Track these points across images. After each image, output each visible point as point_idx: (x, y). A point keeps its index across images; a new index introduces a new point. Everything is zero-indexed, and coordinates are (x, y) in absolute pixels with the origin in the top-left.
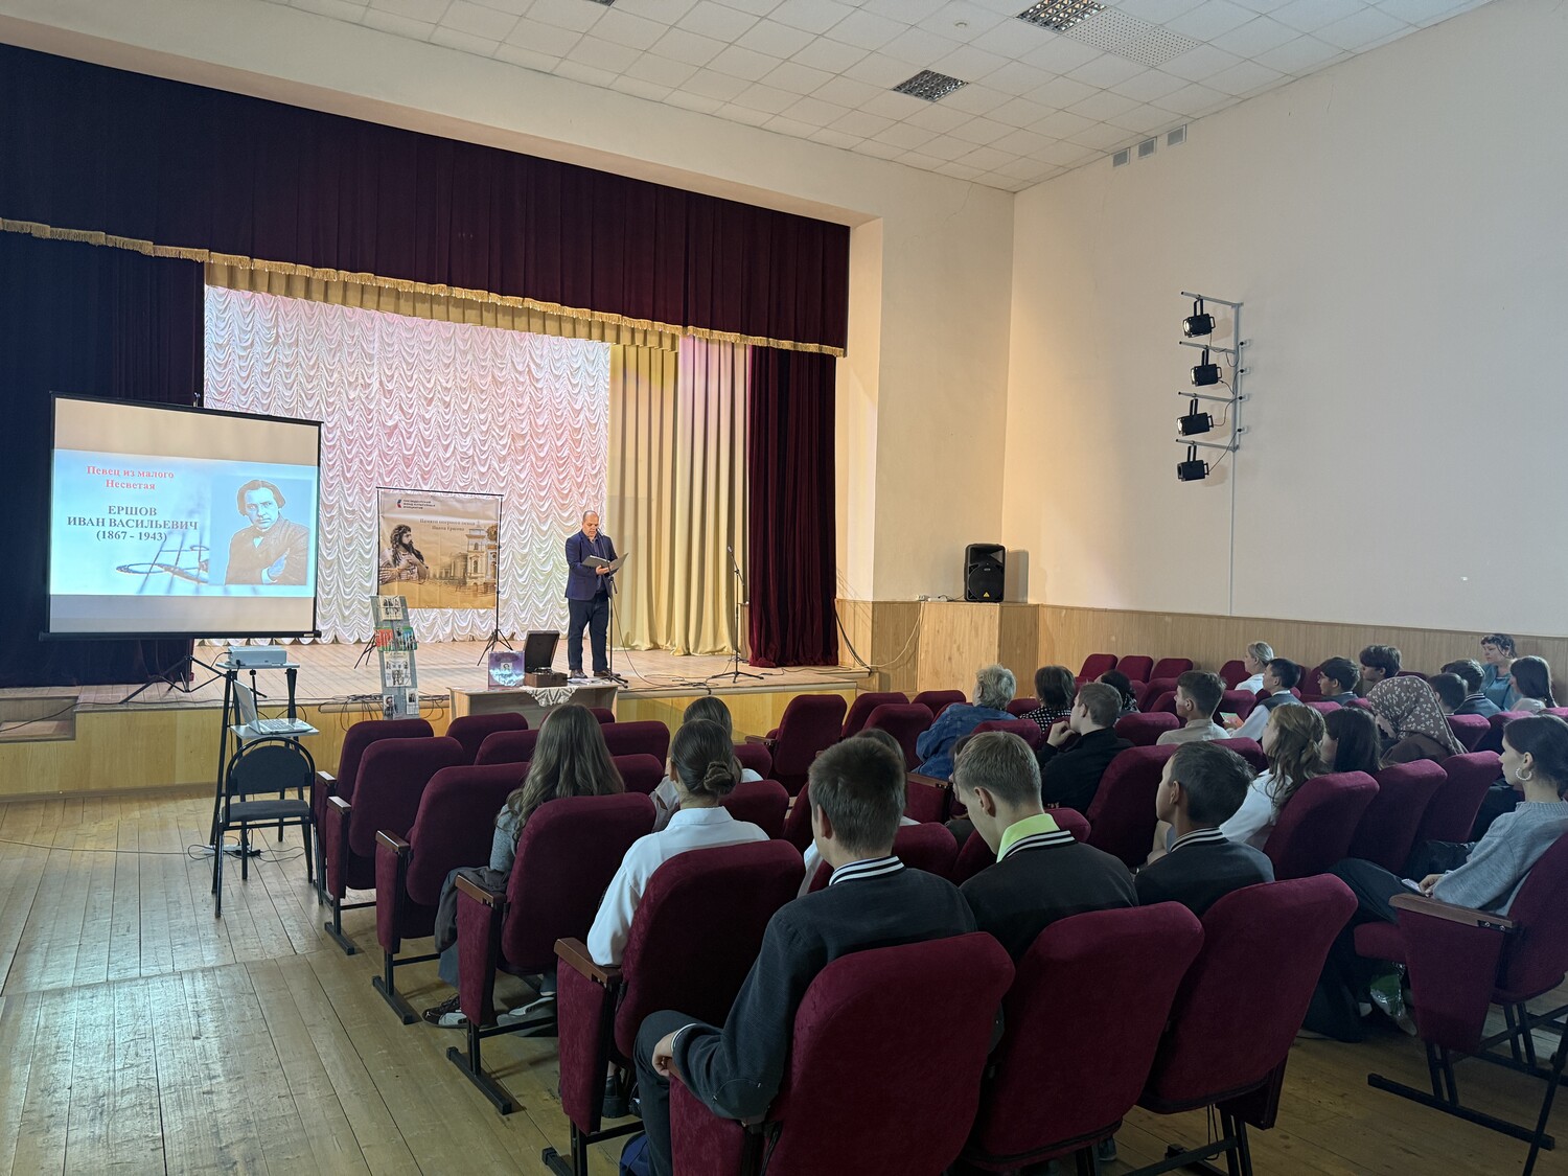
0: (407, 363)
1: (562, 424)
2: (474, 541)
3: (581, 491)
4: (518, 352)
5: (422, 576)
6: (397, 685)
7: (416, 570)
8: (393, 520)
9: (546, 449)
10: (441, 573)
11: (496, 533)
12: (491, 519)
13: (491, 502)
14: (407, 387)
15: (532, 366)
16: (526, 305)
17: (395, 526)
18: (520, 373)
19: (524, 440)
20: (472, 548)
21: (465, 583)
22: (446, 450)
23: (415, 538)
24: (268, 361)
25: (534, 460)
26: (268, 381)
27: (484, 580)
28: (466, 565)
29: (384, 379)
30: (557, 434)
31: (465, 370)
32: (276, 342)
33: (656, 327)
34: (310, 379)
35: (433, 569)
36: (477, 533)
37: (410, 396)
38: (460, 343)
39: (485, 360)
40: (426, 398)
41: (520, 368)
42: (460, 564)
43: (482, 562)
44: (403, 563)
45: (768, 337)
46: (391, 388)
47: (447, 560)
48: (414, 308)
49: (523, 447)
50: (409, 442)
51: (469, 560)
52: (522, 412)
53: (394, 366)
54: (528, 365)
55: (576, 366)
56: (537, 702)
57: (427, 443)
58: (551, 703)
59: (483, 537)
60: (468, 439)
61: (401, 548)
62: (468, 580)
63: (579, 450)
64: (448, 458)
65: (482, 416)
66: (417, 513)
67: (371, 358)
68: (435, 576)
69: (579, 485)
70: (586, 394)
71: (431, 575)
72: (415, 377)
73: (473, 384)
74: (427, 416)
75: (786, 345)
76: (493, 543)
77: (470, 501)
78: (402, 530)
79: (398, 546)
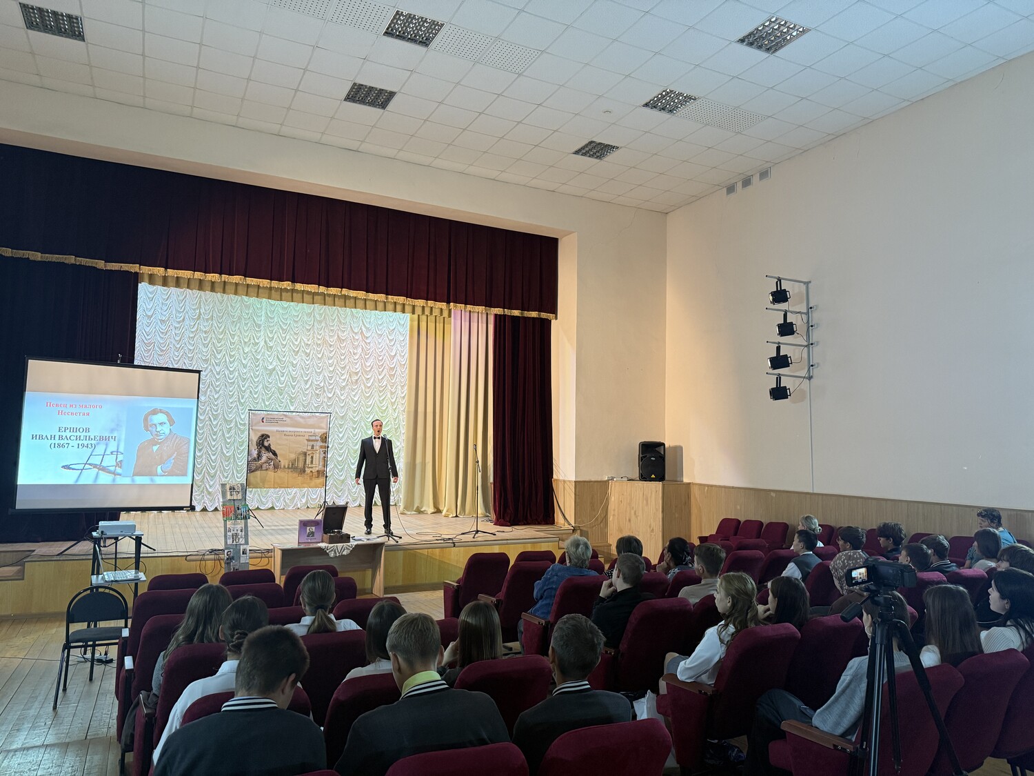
0: (283, 329)
1: (382, 365)
2: (311, 443)
3: (394, 407)
4: (355, 320)
5: (276, 467)
6: (235, 543)
7: (272, 463)
8: (258, 430)
9: (371, 381)
10: (289, 465)
11: (326, 438)
12: (322, 428)
13: (324, 417)
14: (282, 344)
15: (364, 329)
16: (343, 293)
17: (260, 434)
18: (356, 333)
19: (357, 376)
20: (310, 448)
21: (304, 471)
22: (306, 384)
23: (272, 442)
24: (193, 330)
25: (363, 388)
26: (193, 343)
27: (317, 469)
28: (306, 459)
29: (267, 339)
30: (379, 372)
31: (320, 333)
32: (199, 318)
33: (429, 305)
34: (219, 340)
35: (284, 462)
36: (314, 438)
37: (283, 350)
38: (317, 316)
39: (333, 326)
40: (294, 351)
41: (355, 330)
42: (302, 458)
43: (316, 457)
44: (264, 459)
45: (504, 308)
46: (272, 345)
47: (293, 456)
48: (281, 295)
49: (357, 380)
50: (282, 379)
51: (308, 456)
52: (356, 358)
53: (274, 331)
54: (361, 328)
55: (392, 328)
56: (328, 554)
57: (294, 379)
58: (338, 555)
59: (317, 441)
60: (321, 376)
61: (263, 449)
62: (306, 469)
63: (393, 381)
64: (308, 389)
65: (330, 362)
66: (274, 426)
67: (259, 326)
68: (284, 467)
69: (393, 404)
70: (398, 346)
71: (282, 466)
72: (287, 337)
73: (325, 341)
74: (295, 362)
75: (516, 313)
76: (324, 444)
77: (309, 417)
78: (264, 437)
79: (261, 448)
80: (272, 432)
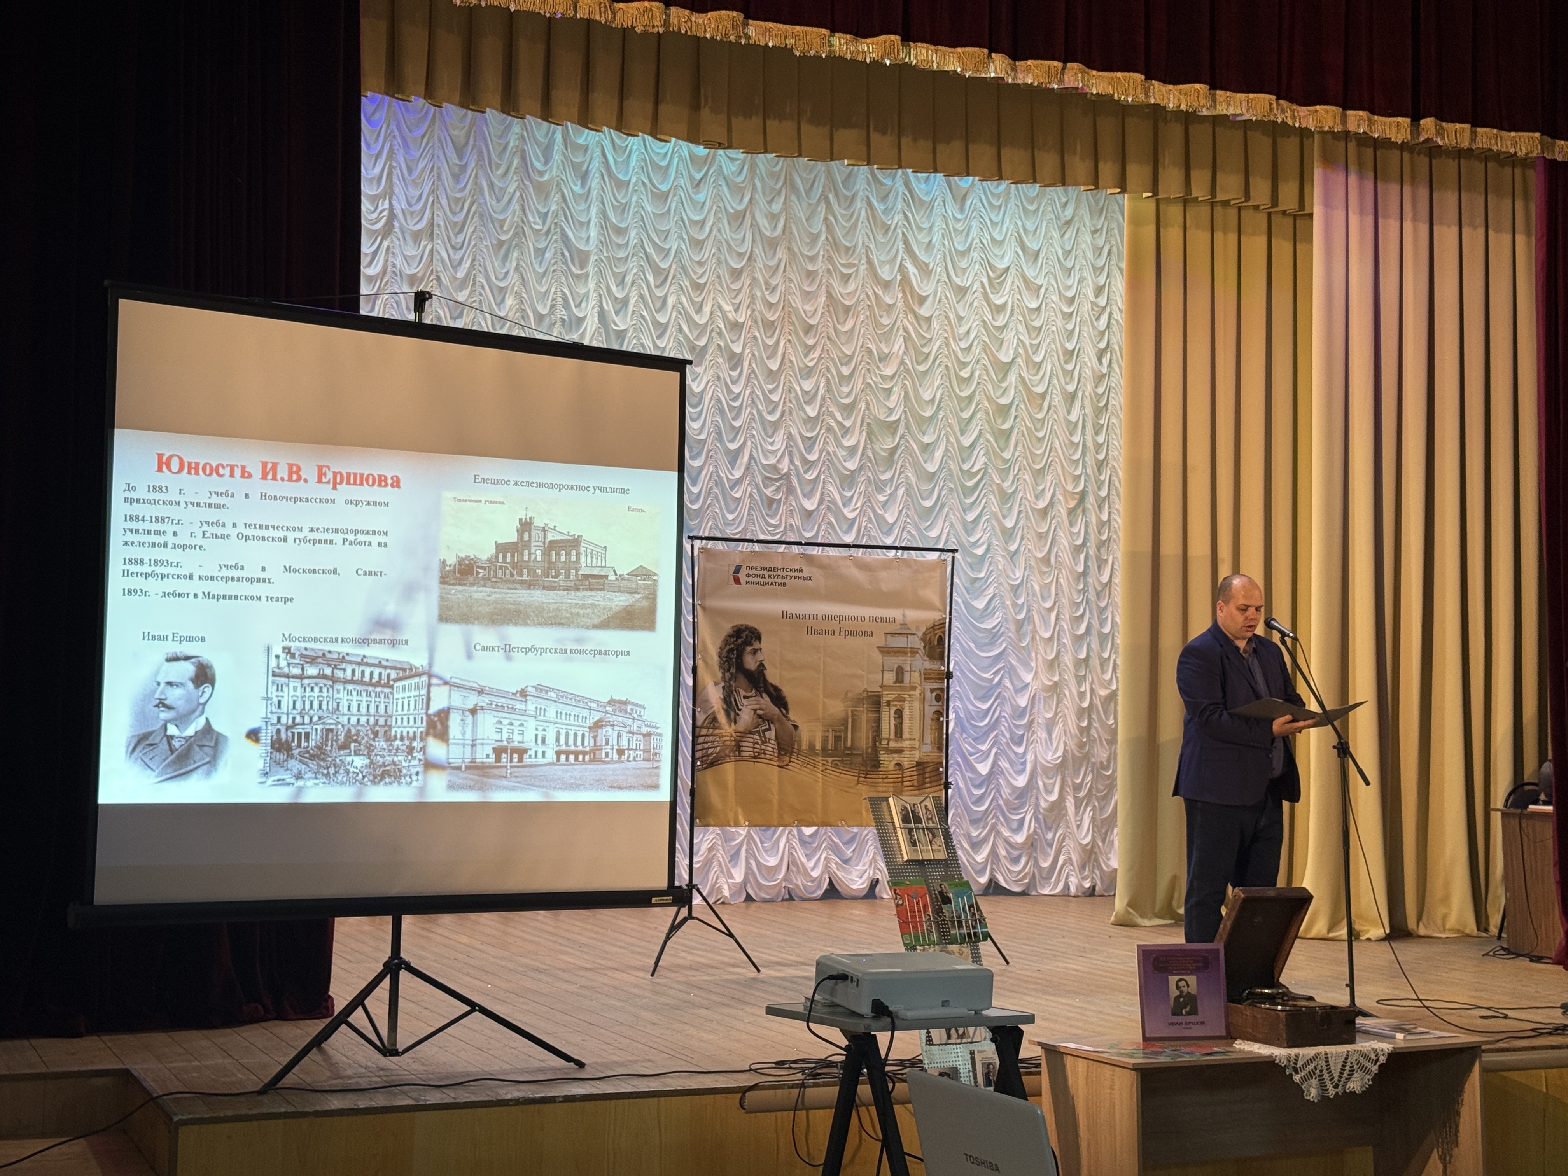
1: (970, 398)
3: (1013, 548)
4: (879, 237)
5: (786, 748)
7: (771, 734)
8: (724, 613)
9: (939, 454)
10: (825, 740)
15: (911, 269)
17: (727, 627)
19: (894, 434)
20: (890, 678)
21: (876, 764)
23: (770, 656)
27: (917, 756)
28: (878, 721)
30: (960, 420)
35: (808, 732)
41: (885, 273)
42: (865, 717)
43: (912, 711)
44: (746, 717)
47: (837, 708)
51: (885, 708)
52: (889, 372)
54: (902, 268)
56: (1298, 1088)
58: (1332, 1092)
59: (914, 652)
60: (779, 437)
61: (742, 680)
62: (883, 757)
63: (1007, 455)
66: (775, 596)
68: (812, 747)
69: (1008, 534)
71: (805, 746)
76: (935, 666)
77: (887, 565)
78: (744, 637)
79: (733, 677)
80: (768, 618)
